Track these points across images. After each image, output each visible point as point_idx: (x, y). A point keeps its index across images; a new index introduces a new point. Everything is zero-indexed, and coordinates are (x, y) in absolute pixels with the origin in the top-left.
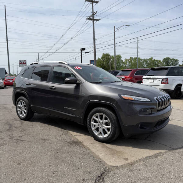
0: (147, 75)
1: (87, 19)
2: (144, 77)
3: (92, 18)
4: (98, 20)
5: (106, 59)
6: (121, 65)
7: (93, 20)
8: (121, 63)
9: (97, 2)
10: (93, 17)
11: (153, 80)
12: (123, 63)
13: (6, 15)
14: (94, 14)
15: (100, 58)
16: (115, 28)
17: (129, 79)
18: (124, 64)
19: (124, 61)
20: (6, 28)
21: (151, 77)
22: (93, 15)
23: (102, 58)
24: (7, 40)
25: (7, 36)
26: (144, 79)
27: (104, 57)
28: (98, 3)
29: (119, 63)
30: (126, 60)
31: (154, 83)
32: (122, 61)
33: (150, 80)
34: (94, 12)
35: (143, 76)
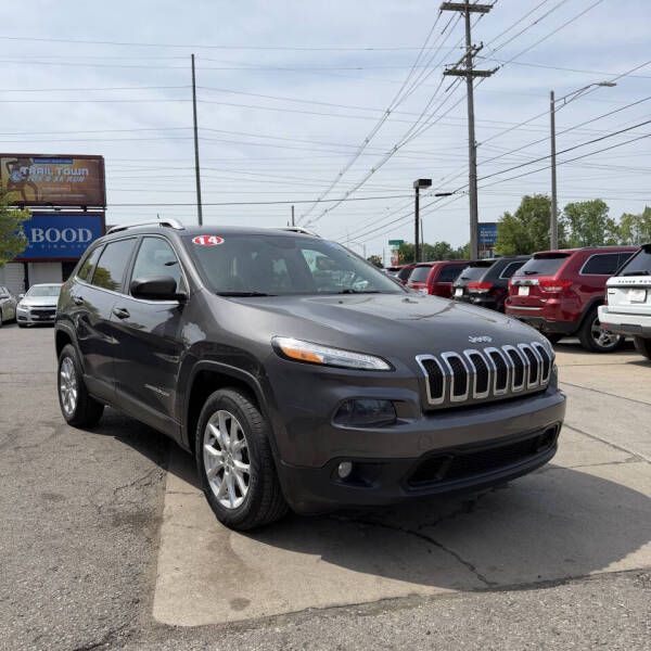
0: (624, 272)
1: (445, 74)
2: (612, 281)
3: (464, 68)
4: (487, 74)
5: (537, 215)
6: (606, 239)
7: (470, 75)
8: (606, 232)
9: (485, 9)
10: (469, 64)
11: (643, 293)
12: (615, 230)
13: (194, 86)
14: (473, 52)
15: (512, 215)
16: (552, 98)
17: (559, 289)
18: (619, 234)
19: (618, 222)
20: (196, 129)
21: (637, 280)
22: (469, 56)
23: (519, 213)
24: (197, 169)
25: (197, 153)
26: (609, 290)
27: (529, 210)
28: (487, 11)
29: (595, 230)
30: (628, 219)
31: (647, 304)
32: (611, 222)
33: (632, 294)
34: (472, 44)
35: (608, 278)
